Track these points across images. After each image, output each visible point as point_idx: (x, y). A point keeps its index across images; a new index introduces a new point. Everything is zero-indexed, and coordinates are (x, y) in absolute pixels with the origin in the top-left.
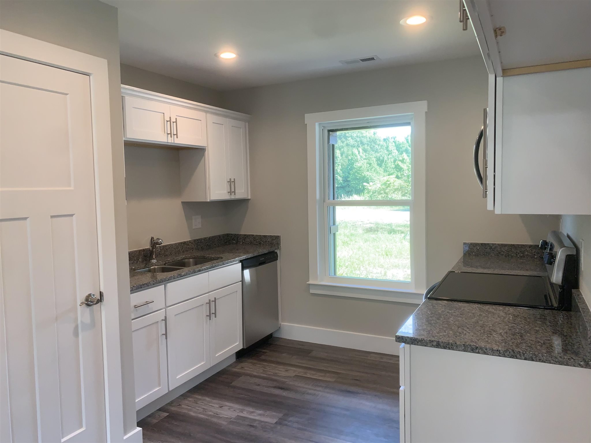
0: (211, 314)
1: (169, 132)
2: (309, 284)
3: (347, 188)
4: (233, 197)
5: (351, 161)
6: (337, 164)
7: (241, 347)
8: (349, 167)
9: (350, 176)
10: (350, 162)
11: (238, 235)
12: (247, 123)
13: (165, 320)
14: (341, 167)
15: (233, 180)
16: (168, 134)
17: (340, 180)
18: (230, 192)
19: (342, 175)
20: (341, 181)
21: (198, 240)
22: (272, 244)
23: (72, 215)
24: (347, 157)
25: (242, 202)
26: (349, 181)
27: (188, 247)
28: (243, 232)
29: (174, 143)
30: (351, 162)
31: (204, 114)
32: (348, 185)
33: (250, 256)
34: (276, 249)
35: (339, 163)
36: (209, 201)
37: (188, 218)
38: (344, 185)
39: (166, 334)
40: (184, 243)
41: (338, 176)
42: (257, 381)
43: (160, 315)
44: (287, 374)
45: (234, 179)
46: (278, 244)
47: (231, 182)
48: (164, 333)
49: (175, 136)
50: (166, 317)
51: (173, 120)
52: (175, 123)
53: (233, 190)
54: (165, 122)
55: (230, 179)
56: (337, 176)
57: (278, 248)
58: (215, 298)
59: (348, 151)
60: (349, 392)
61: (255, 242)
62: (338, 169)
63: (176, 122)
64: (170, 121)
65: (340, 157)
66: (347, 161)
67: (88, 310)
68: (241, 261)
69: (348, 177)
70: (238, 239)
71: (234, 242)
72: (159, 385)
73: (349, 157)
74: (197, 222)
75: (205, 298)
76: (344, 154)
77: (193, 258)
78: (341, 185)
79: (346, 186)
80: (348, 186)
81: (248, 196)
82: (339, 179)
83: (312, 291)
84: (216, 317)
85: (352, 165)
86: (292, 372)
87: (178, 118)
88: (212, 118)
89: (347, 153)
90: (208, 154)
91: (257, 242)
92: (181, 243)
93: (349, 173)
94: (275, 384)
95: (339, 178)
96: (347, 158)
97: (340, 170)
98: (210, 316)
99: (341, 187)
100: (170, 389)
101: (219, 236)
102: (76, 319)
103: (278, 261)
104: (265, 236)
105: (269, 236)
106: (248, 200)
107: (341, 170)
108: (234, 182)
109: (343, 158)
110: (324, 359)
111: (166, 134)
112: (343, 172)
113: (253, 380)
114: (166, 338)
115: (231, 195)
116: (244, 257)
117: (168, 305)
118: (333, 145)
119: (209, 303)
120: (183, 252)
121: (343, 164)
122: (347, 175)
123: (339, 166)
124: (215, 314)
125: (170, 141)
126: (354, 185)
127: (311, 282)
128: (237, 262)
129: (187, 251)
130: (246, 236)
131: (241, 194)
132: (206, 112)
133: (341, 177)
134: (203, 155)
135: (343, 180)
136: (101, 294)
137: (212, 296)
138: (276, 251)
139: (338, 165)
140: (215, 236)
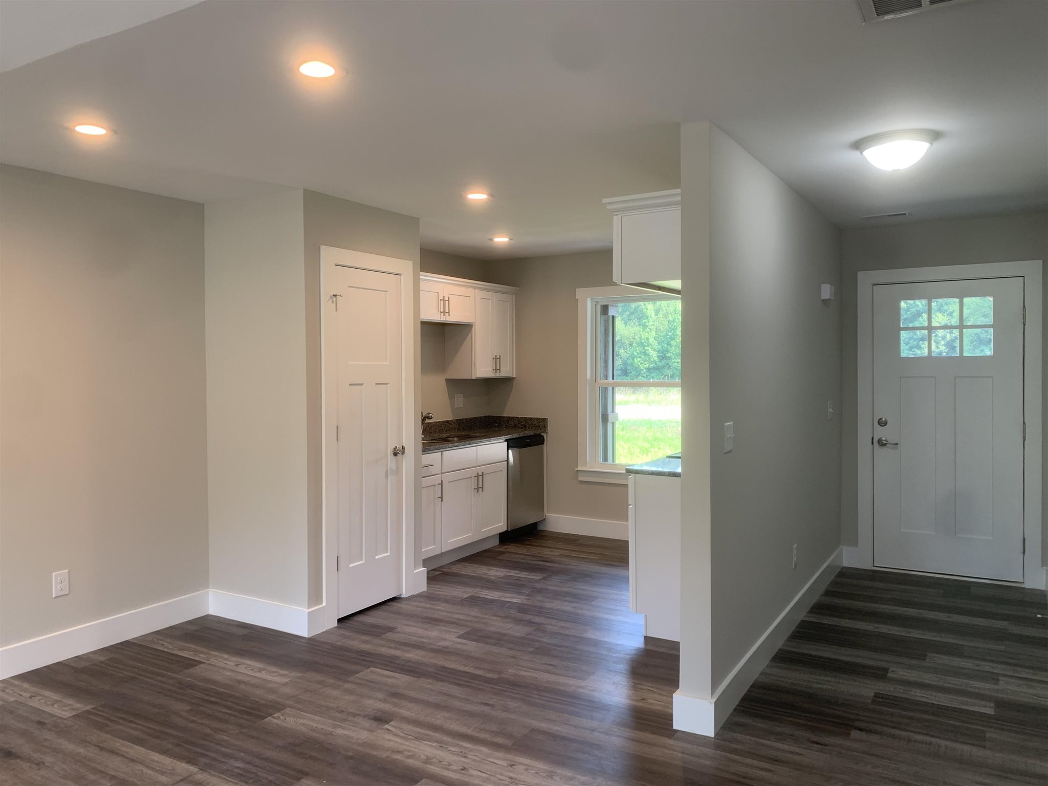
0: (479, 488)
1: (442, 311)
2: (578, 471)
3: (666, 369)
4: (498, 375)
5: (672, 323)
6: (649, 329)
7: (505, 529)
8: (670, 334)
9: (670, 348)
10: (670, 326)
11: (501, 417)
12: (514, 296)
13: (442, 484)
14: (654, 333)
15: (498, 357)
16: (441, 312)
17: (654, 356)
18: (496, 370)
19: (656, 347)
20: (656, 358)
21: (460, 420)
22: (538, 427)
23: (387, 384)
24: (666, 316)
25: (506, 381)
26: (670, 358)
27: (451, 426)
28: (505, 415)
29: (446, 321)
30: (672, 325)
31: (473, 290)
32: (668, 364)
33: (515, 436)
34: (542, 432)
35: (652, 327)
36: (474, 378)
37: (451, 397)
38: (659, 364)
39: (441, 498)
40: (447, 422)
41: (650, 349)
42: (521, 556)
43: (436, 480)
44: (552, 553)
45: (500, 356)
46: (545, 427)
47: (497, 359)
48: (440, 496)
49: (448, 314)
50: (442, 481)
51: (446, 299)
52: (447, 302)
53: (498, 368)
54: (439, 300)
55: (496, 356)
56: (648, 350)
57: (545, 431)
58: (483, 473)
59: (668, 307)
60: (612, 565)
61: (520, 425)
62: (649, 337)
63: (449, 300)
64: (444, 300)
65: (654, 316)
66: (666, 323)
67: (394, 458)
68: (506, 440)
69: (668, 351)
70: (500, 422)
71: (496, 425)
72: (434, 544)
73: (670, 316)
74: (460, 401)
75: (474, 472)
76: (661, 311)
77: (457, 437)
78: (656, 364)
79: (664, 367)
80: (668, 366)
81: (513, 374)
82: (651, 354)
83: (580, 479)
84: (483, 491)
85: (673, 330)
86: (557, 552)
87: (450, 296)
88: (479, 294)
89: (666, 310)
90: (475, 331)
91: (522, 425)
92: (444, 422)
93: (669, 344)
94: (540, 559)
95: (652, 352)
96: (666, 318)
97: (653, 339)
98: (477, 489)
99: (654, 368)
100: (443, 552)
101: (481, 417)
102: (387, 465)
103: (545, 445)
104: (531, 419)
105: (535, 418)
106: (513, 378)
107: (655, 338)
108: (499, 359)
109: (659, 318)
110: (591, 546)
111: (440, 313)
112: (659, 343)
113: (518, 556)
114: (442, 501)
115: (496, 372)
116: (508, 437)
117: (443, 471)
118: (613, 317)
119: (478, 476)
120: (446, 431)
121: (659, 328)
122: (666, 348)
123: (651, 332)
124: (482, 488)
125: (442, 319)
126: (678, 365)
127: (579, 468)
128: (503, 441)
129: (449, 430)
130: (510, 419)
131: (505, 372)
132: (475, 288)
133: (654, 350)
134: (470, 330)
135: (658, 357)
136: (403, 448)
137: (480, 470)
138: (542, 434)
139: (651, 329)
140: (477, 418)
